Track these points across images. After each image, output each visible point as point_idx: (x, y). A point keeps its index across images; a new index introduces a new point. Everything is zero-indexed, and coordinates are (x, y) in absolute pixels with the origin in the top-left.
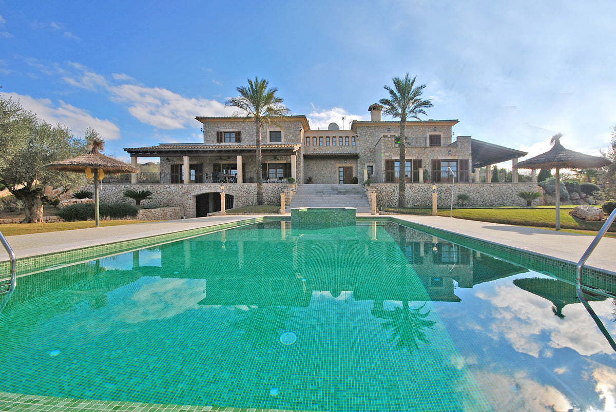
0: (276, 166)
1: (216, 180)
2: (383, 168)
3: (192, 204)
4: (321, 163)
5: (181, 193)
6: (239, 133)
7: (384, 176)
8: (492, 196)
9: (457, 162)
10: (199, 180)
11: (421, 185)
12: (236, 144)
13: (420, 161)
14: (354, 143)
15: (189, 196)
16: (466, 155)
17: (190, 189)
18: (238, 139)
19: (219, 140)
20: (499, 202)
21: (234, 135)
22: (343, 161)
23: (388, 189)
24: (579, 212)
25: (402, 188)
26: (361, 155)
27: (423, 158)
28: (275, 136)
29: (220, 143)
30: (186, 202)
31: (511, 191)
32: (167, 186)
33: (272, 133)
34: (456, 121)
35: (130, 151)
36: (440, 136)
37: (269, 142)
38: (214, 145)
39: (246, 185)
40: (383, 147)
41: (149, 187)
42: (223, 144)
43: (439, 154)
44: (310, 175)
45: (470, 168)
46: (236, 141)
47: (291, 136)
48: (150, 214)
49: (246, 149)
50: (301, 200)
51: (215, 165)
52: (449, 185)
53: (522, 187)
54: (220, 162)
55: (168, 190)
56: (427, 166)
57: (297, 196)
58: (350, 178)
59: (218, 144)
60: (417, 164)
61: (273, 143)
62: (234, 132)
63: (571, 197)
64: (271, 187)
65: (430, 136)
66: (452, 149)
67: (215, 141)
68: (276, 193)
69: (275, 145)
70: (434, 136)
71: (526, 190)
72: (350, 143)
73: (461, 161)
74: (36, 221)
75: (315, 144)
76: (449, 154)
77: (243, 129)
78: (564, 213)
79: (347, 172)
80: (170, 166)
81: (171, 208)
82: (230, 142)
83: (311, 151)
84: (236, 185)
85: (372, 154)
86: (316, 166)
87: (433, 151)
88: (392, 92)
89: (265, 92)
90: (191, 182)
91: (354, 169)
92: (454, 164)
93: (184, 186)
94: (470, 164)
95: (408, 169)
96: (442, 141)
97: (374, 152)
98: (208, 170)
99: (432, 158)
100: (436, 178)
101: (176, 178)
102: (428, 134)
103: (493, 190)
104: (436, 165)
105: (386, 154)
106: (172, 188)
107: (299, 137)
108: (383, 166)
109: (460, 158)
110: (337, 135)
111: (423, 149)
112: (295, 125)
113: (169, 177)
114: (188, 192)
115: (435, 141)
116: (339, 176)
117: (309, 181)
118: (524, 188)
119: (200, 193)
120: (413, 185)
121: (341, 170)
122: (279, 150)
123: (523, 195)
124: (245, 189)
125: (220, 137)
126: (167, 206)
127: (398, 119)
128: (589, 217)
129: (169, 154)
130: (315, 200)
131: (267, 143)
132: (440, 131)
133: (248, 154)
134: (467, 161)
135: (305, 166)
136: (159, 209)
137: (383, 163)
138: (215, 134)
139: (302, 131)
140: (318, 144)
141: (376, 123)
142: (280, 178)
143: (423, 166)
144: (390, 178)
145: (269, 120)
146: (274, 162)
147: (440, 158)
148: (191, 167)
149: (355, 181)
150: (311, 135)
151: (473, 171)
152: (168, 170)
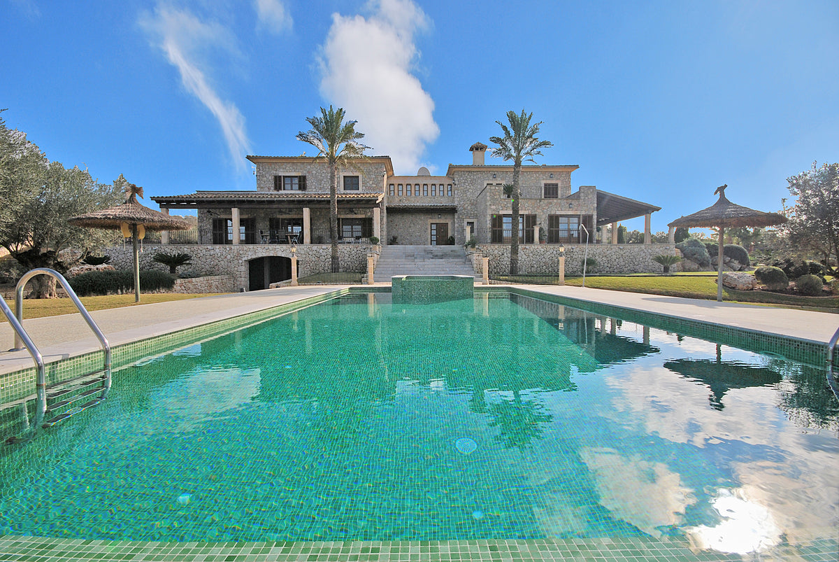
0: (351, 222)
1: (274, 240)
2: (489, 225)
3: (243, 271)
4: (408, 219)
5: (229, 257)
6: (304, 177)
7: (489, 235)
8: (621, 260)
9: (579, 218)
10: (250, 239)
11: (537, 247)
12: (300, 192)
13: (534, 217)
14: (450, 192)
15: (240, 261)
16: (590, 208)
17: (241, 252)
18: (303, 186)
19: (278, 187)
20: (629, 268)
21: (296, 181)
22: (436, 216)
23: (496, 252)
24: (728, 280)
25: (515, 251)
26: (459, 209)
27: (538, 212)
28: (351, 182)
29: (278, 191)
30: (236, 269)
31: (644, 255)
32: (209, 247)
33: (346, 179)
35: (159, 201)
36: (557, 185)
37: (342, 191)
38: (270, 193)
39: (315, 247)
40: (488, 198)
41: (186, 250)
42: (282, 192)
43: (556, 207)
44: (394, 233)
45: (595, 226)
46: (300, 189)
47: (371, 183)
48: (190, 285)
49: (315, 199)
50: (388, 266)
51: (271, 220)
52: (570, 247)
53: (657, 250)
54: (278, 216)
55: (212, 252)
56: (543, 223)
57: (382, 260)
58: (443, 238)
59: (276, 192)
60: (531, 220)
61: (348, 191)
62: (297, 177)
63: (712, 261)
64: (348, 249)
65: (545, 185)
66: (575, 203)
67: (272, 188)
68: (355, 258)
69: (352, 194)
70: (549, 185)
71: (661, 253)
72: (446, 192)
73: (584, 217)
74: (48, 296)
75: (400, 193)
76: (570, 207)
77: (308, 172)
78: (709, 280)
79: (441, 229)
80: (211, 221)
81: (217, 277)
82: (292, 189)
83: (396, 203)
84: (302, 246)
85: (473, 207)
86: (403, 222)
87: (551, 203)
88: (505, 128)
90: (241, 242)
91: (450, 227)
92: (576, 220)
93: (233, 247)
94: (595, 221)
96: (559, 192)
97: (475, 204)
98: (263, 226)
99: (549, 213)
100: (553, 238)
101: (220, 237)
102: (543, 182)
103: (622, 253)
104: (554, 220)
105: (493, 207)
106: (217, 250)
107: (381, 184)
108: (488, 222)
109: (583, 213)
110: (429, 182)
111: (538, 201)
112: (377, 169)
113: (210, 235)
114: (239, 256)
115: (551, 191)
116: (431, 235)
117: (393, 241)
118: (659, 250)
119: (254, 257)
120: (527, 247)
121: (434, 227)
122: (359, 201)
123: (659, 260)
124: (314, 252)
125: (278, 183)
126: (211, 273)
127: (511, 163)
128: (740, 286)
129: (209, 204)
130: (406, 266)
132: (557, 179)
133: (318, 206)
134: (591, 217)
135: (388, 222)
136: (201, 279)
137: (489, 218)
138: (271, 178)
139: (386, 177)
140: (405, 193)
141: (478, 167)
142: (358, 238)
143: (538, 223)
144: (497, 238)
145: (346, 161)
146: (349, 216)
147: (558, 213)
148: (242, 222)
149: (451, 242)
150: (396, 182)
151: (598, 230)
152: (208, 226)
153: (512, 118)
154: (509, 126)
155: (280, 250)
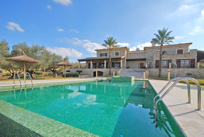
0: (117, 63)
1: (99, 68)
2: (155, 63)
3: (92, 74)
4: (132, 62)
5: (90, 71)
6: (107, 54)
7: (155, 66)
10: (95, 68)
11: (170, 69)
16: (195, 57)
18: (106, 56)
22: (140, 61)
23: (155, 71)
25: (160, 70)
26: (147, 59)
27: (172, 59)
28: (117, 54)
34: (191, 43)
35: (78, 60)
36: (183, 50)
38: (99, 57)
39: (107, 69)
41: (82, 70)
43: (180, 57)
44: (128, 66)
47: (122, 54)
49: (107, 58)
52: (183, 69)
54: (101, 62)
56: (174, 62)
58: (142, 67)
59: (101, 57)
60: (170, 61)
62: (105, 53)
64: (115, 70)
66: (187, 55)
69: (117, 57)
70: (179, 50)
72: (143, 55)
73: (191, 60)
75: (130, 56)
76: (185, 57)
77: (107, 52)
82: (104, 56)
83: (129, 58)
84: (104, 69)
86: (130, 63)
87: (177, 56)
88: (157, 35)
89: (113, 41)
90: (92, 68)
91: (144, 64)
92: (188, 61)
94: (196, 61)
95: (165, 63)
96: (183, 52)
97: (152, 57)
98: (98, 64)
99: (177, 59)
100: (179, 66)
101: (89, 68)
102: (177, 50)
104: (179, 61)
105: (156, 58)
107: (124, 54)
109: (191, 58)
110: (138, 52)
112: (123, 50)
114: (92, 71)
115: (180, 52)
116: (139, 66)
117: (128, 68)
119: (94, 71)
120: (166, 69)
121: (139, 64)
125: (101, 55)
126: (86, 74)
127: (160, 45)
129: (88, 60)
131: (115, 56)
132: (183, 48)
134: (195, 59)
135: (127, 63)
137: (155, 61)
139: (126, 52)
140: (132, 56)
141: (153, 47)
142: (118, 67)
143: (172, 62)
144: (157, 67)
145: (114, 49)
147: (180, 59)
148: (93, 64)
149: (144, 68)
150: (129, 53)
152: (88, 65)
153: (160, 32)
154: (158, 34)
155: (100, 70)
